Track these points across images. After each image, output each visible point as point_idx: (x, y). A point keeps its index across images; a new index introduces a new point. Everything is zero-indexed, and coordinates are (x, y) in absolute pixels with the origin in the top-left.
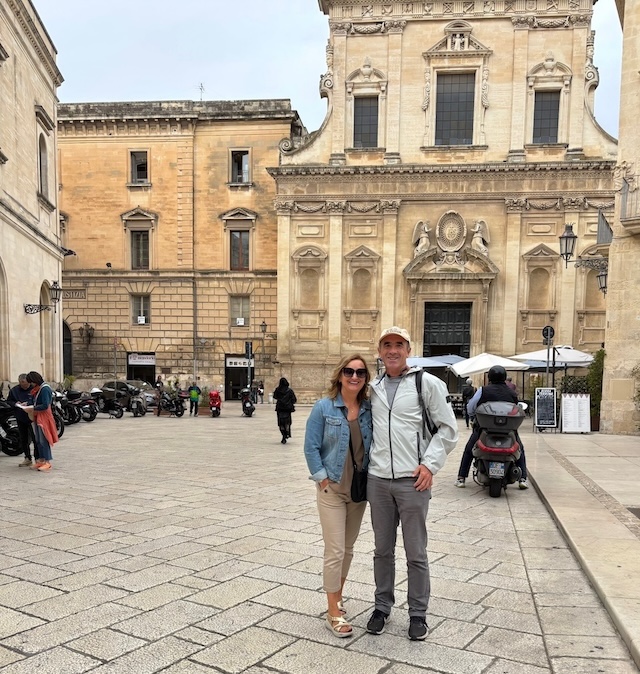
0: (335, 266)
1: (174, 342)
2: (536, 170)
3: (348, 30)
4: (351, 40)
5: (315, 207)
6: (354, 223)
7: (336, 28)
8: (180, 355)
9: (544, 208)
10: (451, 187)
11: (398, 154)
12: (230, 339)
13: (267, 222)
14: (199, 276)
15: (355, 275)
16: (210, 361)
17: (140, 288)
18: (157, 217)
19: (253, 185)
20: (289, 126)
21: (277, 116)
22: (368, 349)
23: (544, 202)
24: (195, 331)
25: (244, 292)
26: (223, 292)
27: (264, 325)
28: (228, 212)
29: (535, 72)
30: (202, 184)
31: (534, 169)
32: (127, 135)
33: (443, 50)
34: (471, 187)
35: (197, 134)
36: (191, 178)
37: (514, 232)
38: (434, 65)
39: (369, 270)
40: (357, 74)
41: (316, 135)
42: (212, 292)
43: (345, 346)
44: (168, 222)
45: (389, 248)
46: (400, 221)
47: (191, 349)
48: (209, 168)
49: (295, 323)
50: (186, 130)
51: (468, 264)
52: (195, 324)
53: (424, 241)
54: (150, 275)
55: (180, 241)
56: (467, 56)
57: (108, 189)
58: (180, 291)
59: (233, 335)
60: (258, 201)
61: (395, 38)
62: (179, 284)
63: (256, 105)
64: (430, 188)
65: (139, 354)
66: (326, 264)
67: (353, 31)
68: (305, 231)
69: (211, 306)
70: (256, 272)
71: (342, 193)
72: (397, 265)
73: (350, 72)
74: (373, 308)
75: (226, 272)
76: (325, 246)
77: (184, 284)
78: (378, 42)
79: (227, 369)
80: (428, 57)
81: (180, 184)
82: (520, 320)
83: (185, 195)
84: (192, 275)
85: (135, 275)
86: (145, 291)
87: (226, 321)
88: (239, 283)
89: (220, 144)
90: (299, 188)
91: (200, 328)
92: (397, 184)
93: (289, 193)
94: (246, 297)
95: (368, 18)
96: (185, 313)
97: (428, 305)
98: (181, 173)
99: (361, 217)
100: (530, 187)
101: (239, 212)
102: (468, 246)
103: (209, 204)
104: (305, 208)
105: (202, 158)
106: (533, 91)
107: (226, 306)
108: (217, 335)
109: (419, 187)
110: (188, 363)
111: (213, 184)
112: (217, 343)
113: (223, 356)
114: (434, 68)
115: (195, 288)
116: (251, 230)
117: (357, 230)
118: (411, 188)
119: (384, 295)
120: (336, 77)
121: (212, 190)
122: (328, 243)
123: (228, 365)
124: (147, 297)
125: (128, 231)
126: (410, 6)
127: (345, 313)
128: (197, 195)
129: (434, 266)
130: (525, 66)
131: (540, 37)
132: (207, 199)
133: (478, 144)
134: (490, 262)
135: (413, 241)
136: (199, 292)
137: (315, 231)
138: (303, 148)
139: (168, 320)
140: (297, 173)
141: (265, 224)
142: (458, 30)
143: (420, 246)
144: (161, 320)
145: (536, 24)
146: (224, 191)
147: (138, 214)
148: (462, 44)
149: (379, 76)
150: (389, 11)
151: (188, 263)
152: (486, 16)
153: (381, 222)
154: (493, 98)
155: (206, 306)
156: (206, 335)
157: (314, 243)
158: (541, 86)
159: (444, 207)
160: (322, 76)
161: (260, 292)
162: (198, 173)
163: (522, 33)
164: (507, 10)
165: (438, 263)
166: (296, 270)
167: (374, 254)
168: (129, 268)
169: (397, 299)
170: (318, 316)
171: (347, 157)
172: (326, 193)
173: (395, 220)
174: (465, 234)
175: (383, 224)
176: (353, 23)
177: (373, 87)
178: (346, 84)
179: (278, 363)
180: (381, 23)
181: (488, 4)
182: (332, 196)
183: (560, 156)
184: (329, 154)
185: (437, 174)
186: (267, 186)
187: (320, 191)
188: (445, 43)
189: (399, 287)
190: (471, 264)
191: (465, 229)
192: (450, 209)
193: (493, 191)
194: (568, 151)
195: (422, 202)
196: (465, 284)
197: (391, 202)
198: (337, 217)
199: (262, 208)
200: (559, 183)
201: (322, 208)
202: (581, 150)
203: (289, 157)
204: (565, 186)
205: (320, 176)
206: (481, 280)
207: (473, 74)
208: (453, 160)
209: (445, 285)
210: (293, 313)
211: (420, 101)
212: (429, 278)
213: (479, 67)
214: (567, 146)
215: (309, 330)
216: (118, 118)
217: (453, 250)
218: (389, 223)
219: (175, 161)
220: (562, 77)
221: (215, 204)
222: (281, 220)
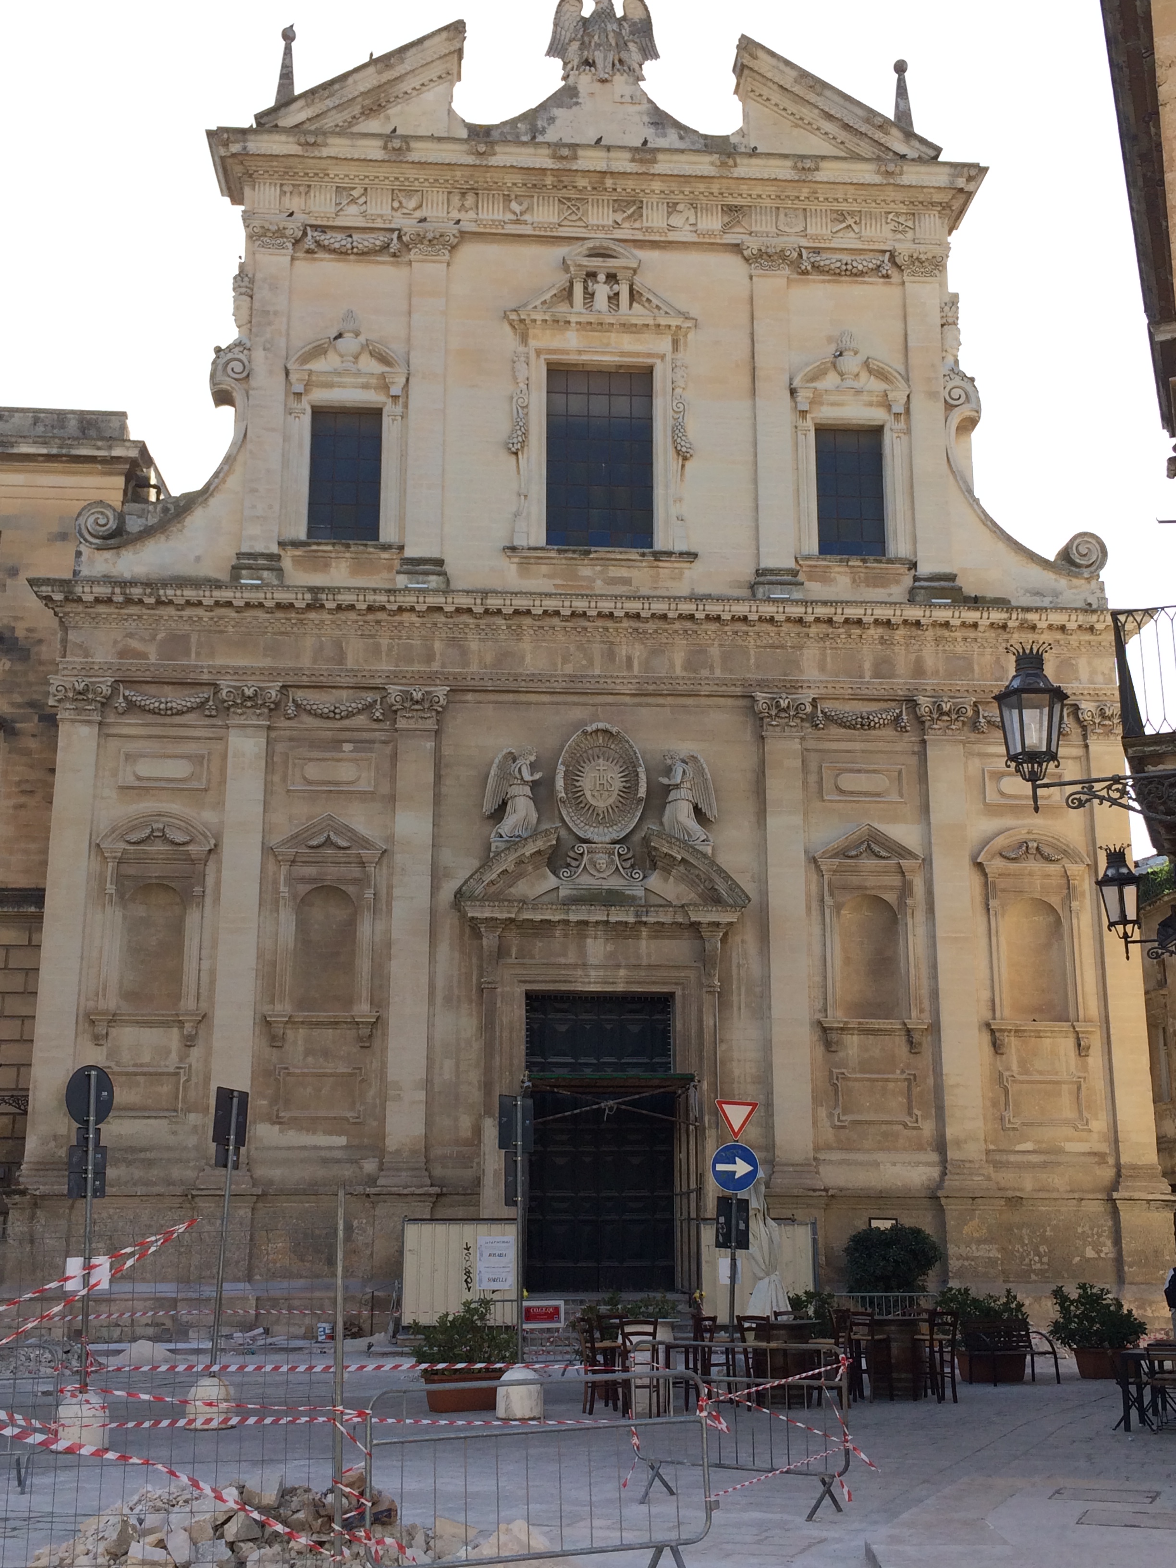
2: (832, 620)
3: (297, 242)
4: (304, 267)
5: (178, 699)
6: (305, 752)
7: (261, 235)
9: (864, 725)
10: (597, 661)
11: (440, 562)
15: (302, 904)
20: (120, 481)
21: (83, 453)
22: (342, 1141)
23: (865, 708)
29: (812, 380)
31: (829, 620)
33: (562, 308)
34: (655, 662)
37: (784, 788)
38: (541, 346)
39: (351, 889)
40: (318, 351)
41: (189, 502)
43: (265, 1132)
45: (412, 827)
46: (447, 751)
49: (95, 1056)
51: (655, 881)
56: (628, 328)
61: (429, 269)
64: (535, 658)
66: (211, 867)
67: (309, 243)
68: (146, 769)
71: (266, 662)
72: (437, 875)
73: (300, 344)
74: (363, 1009)
76: (209, 816)
78: (383, 277)
80: (520, 324)
82: (820, 1050)
90: (135, 644)
92: (437, 643)
93: (102, 655)
95: (351, 216)
97: (535, 1001)
99: (327, 735)
100: (822, 668)
102: (652, 825)
104: (151, 703)
106: (810, 425)
114: (538, 353)
117: (313, 771)
118: (479, 654)
119: (395, 967)
120: (259, 355)
122: (219, 805)
126: (470, 200)
127: (266, 1023)
129: (552, 881)
130: (781, 362)
131: (819, 297)
133: (669, 548)
134: (721, 871)
135: (489, 806)
137: (179, 770)
138: (147, 533)
140: (127, 601)
141: (27, 753)
143: (509, 822)
145: (806, 266)
149: (383, 359)
150: (412, 204)
152: (672, 236)
153: (388, 749)
154: (702, 432)
157: (175, 807)
158: (829, 414)
159: (577, 714)
160: (218, 350)
163: (772, 284)
164: (726, 228)
165: (565, 873)
166: (111, 888)
167: (365, 843)
169: (440, 983)
170: (175, 1030)
171: (287, 563)
172: (219, 662)
173: (430, 745)
174: (642, 792)
175: (394, 757)
176: (315, 227)
177: (365, 387)
178: (287, 373)
179: (23, 1193)
180: (392, 230)
181: (680, 207)
182: (236, 671)
183: (898, 591)
184: (231, 552)
185: (556, 621)
186: (40, 641)
187: (198, 654)
188: (568, 295)
189: (444, 949)
190: (666, 880)
191: (643, 777)
192: (595, 718)
193: (718, 673)
194: (916, 579)
195: (510, 697)
196: (650, 937)
197: (418, 696)
198: (250, 731)
199: (20, 706)
200: (902, 660)
201: (201, 706)
202: (952, 578)
203: (107, 554)
204: (919, 670)
205: (200, 612)
206: (695, 926)
207: (646, 374)
208: (599, 587)
209: (589, 941)
210: (93, 1022)
211: (503, 427)
212: (538, 917)
213: (663, 357)
214: (914, 565)
215: (141, 1079)
217: (608, 838)
218: (414, 755)
220: (885, 395)
222: (69, 736)
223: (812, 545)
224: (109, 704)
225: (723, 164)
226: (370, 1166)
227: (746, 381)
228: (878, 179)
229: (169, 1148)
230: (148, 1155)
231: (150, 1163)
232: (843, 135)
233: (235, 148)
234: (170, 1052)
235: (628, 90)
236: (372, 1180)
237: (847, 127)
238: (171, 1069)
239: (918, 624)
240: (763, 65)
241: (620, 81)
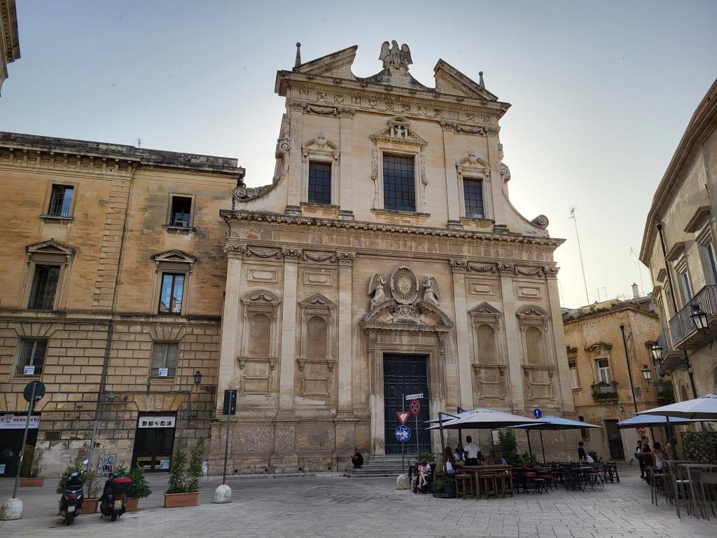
0: (289, 311)
1: (71, 397)
3: (304, 109)
4: (306, 116)
5: (267, 252)
6: (309, 271)
7: (289, 105)
8: (77, 414)
9: (482, 270)
10: (401, 246)
11: (351, 212)
12: (148, 393)
13: (207, 266)
14: (118, 319)
15: (309, 322)
16: (117, 421)
17: (36, 331)
18: (74, 252)
19: (194, 230)
20: (236, 181)
21: (224, 171)
22: (324, 403)
23: (483, 265)
24: (103, 384)
25: (173, 338)
26: (147, 338)
27: (198, 376)
28: (163, 253)
29: (462, 164)
30: (135, 222)
31: (472, 237)
32: (52, 167)
33: (387, 136)
34: (419, 248)
35: (136, 177)
36: (123, 217)
37: (459, 289)
38: (380, 146)
39: (325, 318)
40: (312, 143)
41: (269, 188)
42: (132, 338)
43: (299, 400)
44: (88, 258)
45: (345, 297)
46: (355, 273)
47: (94, 407)
48: (145, 209)
49: (240, 373)
50: (123, 172)
51: (422, 317)
52: (104, 375)
53: (380, 294)
54: (54, 316)
55: (100, 280)
56: (407, 143)
57: (16, 218)
58: (90, 335)
59: (152, 389)
60: (197, 246)
61: (345, 120)
62: (91, 327)
63: (202, 159)
64: (382, 244)
65: (16, 414)
66: (279, 308)
67: (308, 109)
68: (257, 275)
69: (129, 354)
70: (190, 317)
71: (297, 242)
72: (353, 314)
73: (306, 140)
74: (330, 357)
75: (153, 316)
76: (277, 292)
77: (98, 328)
78: (330, 121)
79: (138, 430)
80: (374, 139)
81: (109, 221)
82: (473, 374)
83: (113, 233)
84: (110, 317)
85: (32, 315)
86: (42, 334)
87: (145, 371)
88: (168, 329)
89: (161, 189)
90: (253, 233)
91: (110, 380)
92: (352, 239)
93: (243, 236)
94: (175, 343)
95: (321, 102)
96: (92, 362)
97: (387, 356)
98: (112, 211)
99: (316, 266)
100: (469, 252)
101: (177, 255)
102: (420, 300)
103: (142, 245)
104: (259, 253)
105: (138, 199)
106: (462, 177)
107: (147, 354)
108: (131, 388)
109: (372, 243)
110: (86, 425)
111: (148, 224)
112: (130, 399)
113: (135, 414)
114: (380, 149)
115: (110, 332)
116: (187, 274)
117: (312, 278)
118: (365, 242)
119: (340, 344)
120: (293, 143)
121: (146, 231)
122: (282, 288)
123: (141, 426)
124: (43, 343)
125: (33, 265)
126: (358, 100)
127: (298, 361)
128: (128, 234)
129: (391, 317)
130: (454, 157)
131: (462, 138)
132: (139, 239)
133: (422, 212)
134: (443, 315)
135: (370, 292)
136: (115, 337)
137: (268, 276)
138: (256, 198)
139: (67, 370)
140: (253, 218)
142: (399, 124)
143: (376, 298)
144: (58, 370)
145: (459, 129)
146: (160, 233)
147: (51, 247)
148: (403, 134)
149: (332, 147)
150: (341, 100)
151: (106, 304)
152: (419, 117)
153: (336, 272)
154: (428, 177)
155: (122, 354)
156: (116, 389)
157: (266, 288)
158: (467, 174)
159: (396, 263)
160: (278, 141)
161: (193, 339)
162: (131, 212)
163: (449, 134)
164: (436, 115)
165: (395, 314)
166: (246, 315)
167: (330, 302)
168: (25, 306)
169: (354, 349)
170: (267, 365)
171: (302, 209)
172: (282, 241)
173: (350, 271)
174: (418, 289)
175: (339, 274)
176: (310, 104)
177: (327, 155)
178: (302, 149)
179: (217, 420)
180: (334, 108)
181: (422, 108)
182: (287, 244)
183: (490, 229)
184: (285, 205)
185: (389, 233)
187: (274, 237)
188: (389, 131)
189: (355, 337)
190: (426, 317)
191: (418, 283)
192: (401, 264)
193: (438, 252)
194: (495, 226)
195: (374, 257)
196: (422, 336)
197: (346, 255)
198: (292, 264)
199: (202, 253)
200: (492, 251)
201: (276, 255)
202: (505, 226)
203: (243, 204)
204: (497, 254)
205: (276, 224)
206: (436, 333)
207: (413, 158)
208: (401, 223)
209: (403, 337)
210: (240, 361)
211: (370, 172)
212: (387, 329)
213: (418, 153)
214: (494, 222)
215: (256, 381)
216: (45, 150)
217: (407, 303)
218: (344, 274)
219: (106, 198)
220: (484, 169)
221: (148, 245)
222: (232, 263)
223: (464, 215)
224: (246, 252)
225: (436, 97)
226: (334, 412)
227: (442, 162)
228: (480, 105)
229: (266, 405)
230: (260, 407)
231: (260, 410)
232: (468, 91)
233: (286, 77)
234: (265, 371)
235: (404, 72)
236: (335, 416)
237: (470, 89)
238: (266, 378)
239: (498, 240)
240: (446, 69)
241: (402, 70)
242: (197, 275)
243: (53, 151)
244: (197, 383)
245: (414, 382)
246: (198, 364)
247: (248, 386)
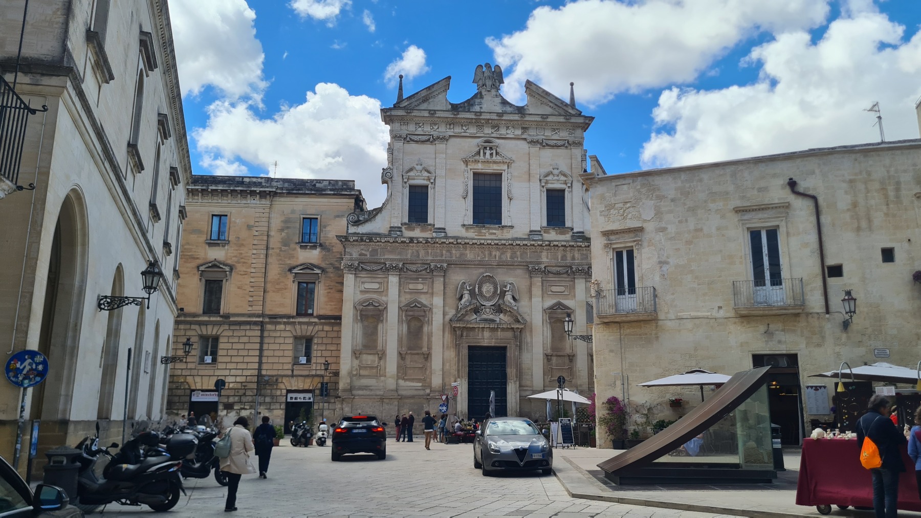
0: (393, 314)
1: (239, 379)
2: (550, 245)
3: (405, 139)
4: (407, 146)
5: (375, 267)
6: (409, 281)
7: (395, 136)
8: (244, 391)
9: (558, 273)
11: (444, 229)
12: (292, 376)
13: (332, 275)
14: (267, 320)
15: (409, 322)
16: (272, 396)
17: (210, 331)
18: (231, 269)
19: (321, 245)
20: (353, 201)
21: (343, 193)
22: (420, 384)
23: (559, 269)
24: (260, 369)
25: (308, 334)
26: (289, 334)
27: (327, 364)
28: (297, 266)
29: (546, 177)
30: (275, 242)
31: (549, 245)
32: (210, 201)
33: (477, 158)
34: (502, 256)
35: (273, 203)
36: (265, 238)
37: (537, 291)
38: (472, 167)
39: (421, 318)
40: (411, 170)
41: (378, 211)
42: (278, 334)
43: (401, 382)
44: (242, 273)
45: (438, 301)
46: (447, 281)
47: (255, 386)
48: (282, 230)
49: (356, 362)
50: (263, 200)
51: (502, 316)
52: (260, 363)
53: (466, 297)
54: (221, 319)
55: (252, 290)
56: (495, 162)
57: (188, 244)
58: (248, 333)
59: (295, 373)
60: (324, 258)
61: (441, 146)
62: (248, 327)
63: (325, 183)
64: (470, 255)
65: (203, 391)
66: (385, 312)
67: (408, 139)
68: (367, 286)
69: (277, 346)
70: (320, 317)
71: (398, 257)
72: (444, 314)
73: (407, 168)
74: (425, 349)
75: (293, 317)
76: (384, 298)
77: (253, 327)
78: (428, 148)
79: (287, 403)
80: (466, 162)
81: (255, 242)
82: (546, 361)
83: (259, 252)
84: (261, 319)
85: (206, 318)
86: (214, 333)
87: (290, 360)
88: (304, 327)
89: (293, 212)
90: (363, 252)
91: (264, 366)
92: (444, 252)
93: (355, 255)
94: (310, 338)
95: (420, 131)
96: (251, 353)
97: (470, 348)
98: (257, 234)
99: (414, 276)
100: (547, 258)
101: (309, 266)
102: (501, 302)
103: (281, 260)
104: (368, 268)
105: (277, 222)
106: (545, 189)
107: (290, 347)
108: (280, 373)
109: (462, 254)
110: (250, 399)
111: (285, 243)
112: (280, 380)
113: (284, 392)
114: (471, 169)
115: (262, 331)
116: (317, 282)
117: (411, 286)
118: (455, 254)
119: (434, 339)
120: (395, 171)
121: (284, 248)
122: (387, 295)
123: (289, 400)
124: (216, 339)
125: (203, 280)
126: (452, 127)
127: (400, 354)
128: (270, 252)
129: (475, 316)
130: (537, 172)
131: (548, 153)
132: (279, 255)
133: (506, 224)
134: (519, 314)
135: (458, 296)
136: (266, 334)
137: (376, 286)
138: (366, 221)
139: (234, 359)
140: (362, 240)
141: (330, 278)
142: (488, 145)
143: (463, 300)
144: (228, 359)
145: (544, 144)
146: (294, 249)
147: (214, 266)
148: (491, 154)
149: (429, 172)
150: (436, 127)
151: (258, 309)
152: (508, 136)
153: (431, 280)
154: (515, 192)
155: (272, 347)
156: (269, 373)
157: (374, 296)
158: (550, 186)
159: (481, 270)
160: (383, 169)
161: (323, 334)
162: (272, 233)
163: (535, 150)
164: (523, 133)
165: (478, 314)
166: (359, 318)
167: (425, 306)
168: (201, 312)
169: (445, 343)
170: (377, 356)
171: (403, 229)
172: (386, 257)
173: (442, 279)
174: (499, 292)
175: (433, 282)
176: (409, 134)
177: (424, 179)
178: (403, 176)
179: (340, 397)
180: (431, 135)
181: (510, 128)
182: (391, 259)
183: (568, 237)
184: (389, 226)
185: (476, 246)
186: (333, 246)
187: (380, 255)
188: (478, 153)
189: (447, 334)
190: (505, 316)
191: (499, 288)
192: (486, 272)
193: (519, 259)
195: (463, 266)
196: (501, 331)
197: (439, 266)
198: (394, 276)
199: (328, 264)
200: (569, 255)
201: (382, 268)
202: (583, 233)
203: (355, 227)
204: (573, 258)
205: (381, 244)
206: (513, 328)
207: (500, 175)
208: (488, 237)
209: (485, 332)
210: (355, 354)
211: (461, 191)
212: (471, 326)
213: (505, 170)
214: (572, 229)
215: (368, 368)
216: (204, 188)
217: (490, 305)
218: (438, 282)
219: (252, 223)
220: (566, 181)
221: (286, 260)
222: (347, 277)
223: (545, 224)
224: (357, 269)
225: (522, 117)
226: (428, 391)
227: (527, 176)
228: (564, 121)
229: (376, 386)
230: (372, 388)
231: (371, 390)
232: (555, 107)
233: (388, 114)
234: (375, 361)
235: (495, 93)
236: (429, 395)
237: (556, 105)
238: (376, 366)
239: (573, 246)
240: (533, 88)
241: (493, 92)
242: (325, 283)
243: (210, 188)
244: (326, 369)
245: (496, 367)
246: (328, 354)
247: (363, 372)
